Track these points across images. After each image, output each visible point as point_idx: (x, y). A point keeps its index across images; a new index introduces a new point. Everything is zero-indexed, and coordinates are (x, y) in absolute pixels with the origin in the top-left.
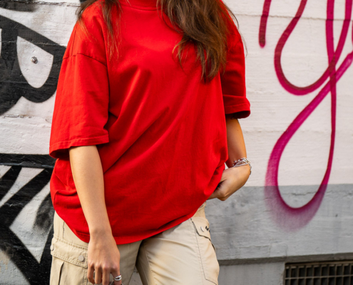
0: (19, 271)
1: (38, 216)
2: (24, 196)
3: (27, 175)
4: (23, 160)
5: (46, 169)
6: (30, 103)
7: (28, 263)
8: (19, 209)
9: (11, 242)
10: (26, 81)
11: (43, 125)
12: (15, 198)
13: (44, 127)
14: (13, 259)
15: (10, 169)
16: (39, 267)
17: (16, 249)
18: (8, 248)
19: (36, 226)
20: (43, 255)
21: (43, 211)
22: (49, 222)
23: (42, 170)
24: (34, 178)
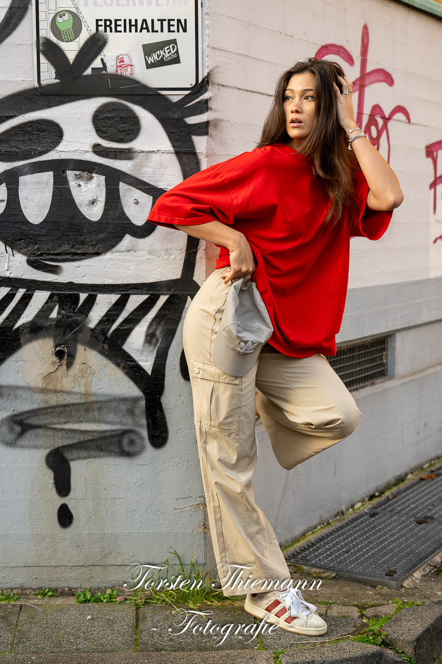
0: (133, 383)
1: (147, 336)
2: (134, 319)
3: (135, 301)
4: (131, 289)
5: (151, 295)
6: (134, 239)
7: (141, 376)
8: (131, 330)
9: (124, 359)
10: (129, 220)
11: (147, 257)
12: (126, 321)
13: (148, 259)
14: (127, 374)
15: (120, 297)
16: (150, 378)
17: (129, 364)
18: (122, 365)
19: (146, 344)
20: (153, 368)
21: (151, 331)
22: (157, 339)
23: (148, 296)
24: (141, 304)
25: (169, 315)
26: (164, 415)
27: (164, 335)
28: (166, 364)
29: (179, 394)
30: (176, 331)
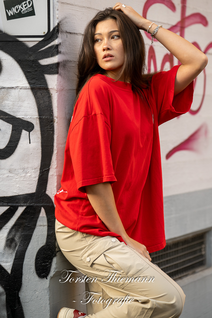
1: (7, 241)
5: (11, 206)
7: (2, 275)
11: (7, 175)
16: (10, 277)
19: (6, 248)
20: (12, 268)
21: (11, 237)
22: (16, 244)
23: (8, 207)
24: (2, 214)
25: (26, 223)
26: (21, 307)
27: (22, 240)
28: (24, 265)
29: (34, 290)
30: (31, 237)
